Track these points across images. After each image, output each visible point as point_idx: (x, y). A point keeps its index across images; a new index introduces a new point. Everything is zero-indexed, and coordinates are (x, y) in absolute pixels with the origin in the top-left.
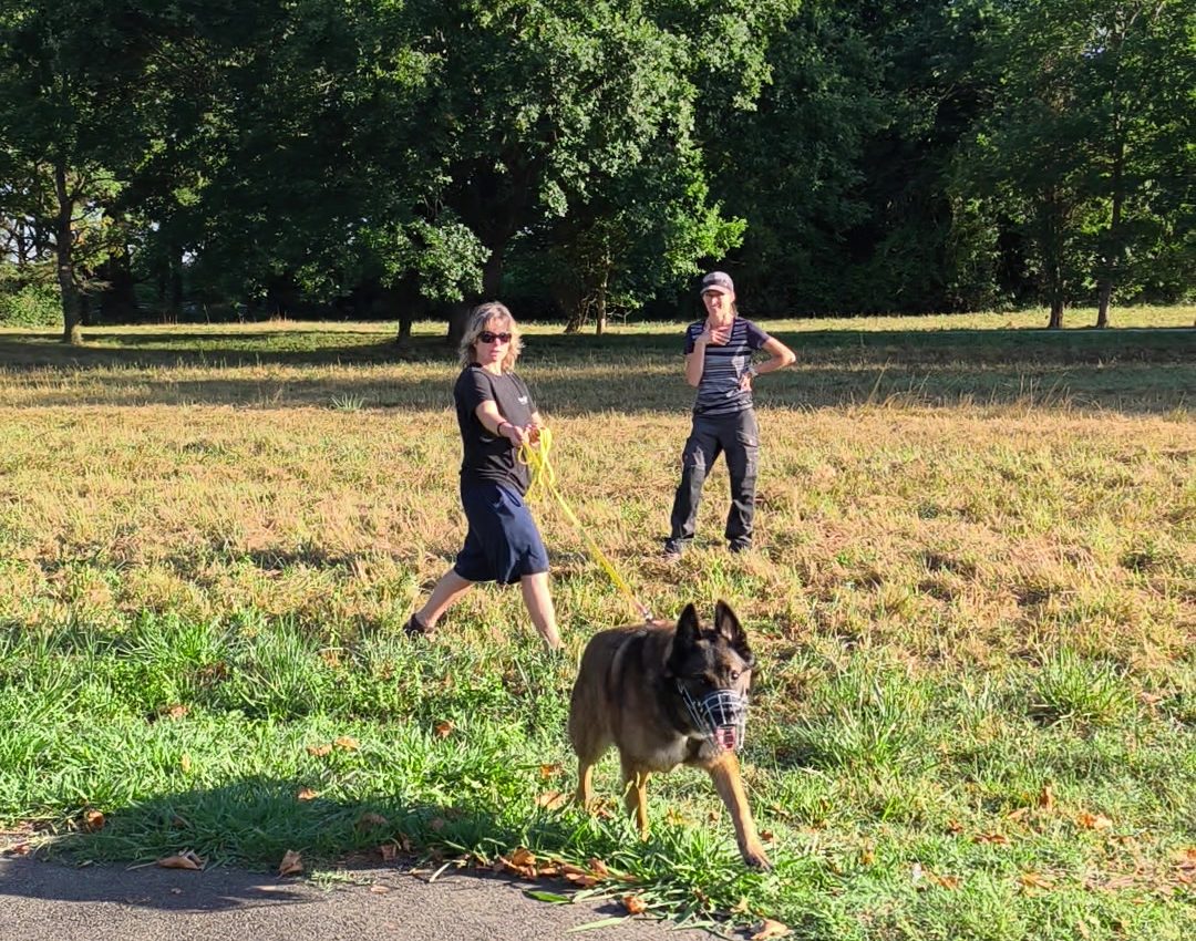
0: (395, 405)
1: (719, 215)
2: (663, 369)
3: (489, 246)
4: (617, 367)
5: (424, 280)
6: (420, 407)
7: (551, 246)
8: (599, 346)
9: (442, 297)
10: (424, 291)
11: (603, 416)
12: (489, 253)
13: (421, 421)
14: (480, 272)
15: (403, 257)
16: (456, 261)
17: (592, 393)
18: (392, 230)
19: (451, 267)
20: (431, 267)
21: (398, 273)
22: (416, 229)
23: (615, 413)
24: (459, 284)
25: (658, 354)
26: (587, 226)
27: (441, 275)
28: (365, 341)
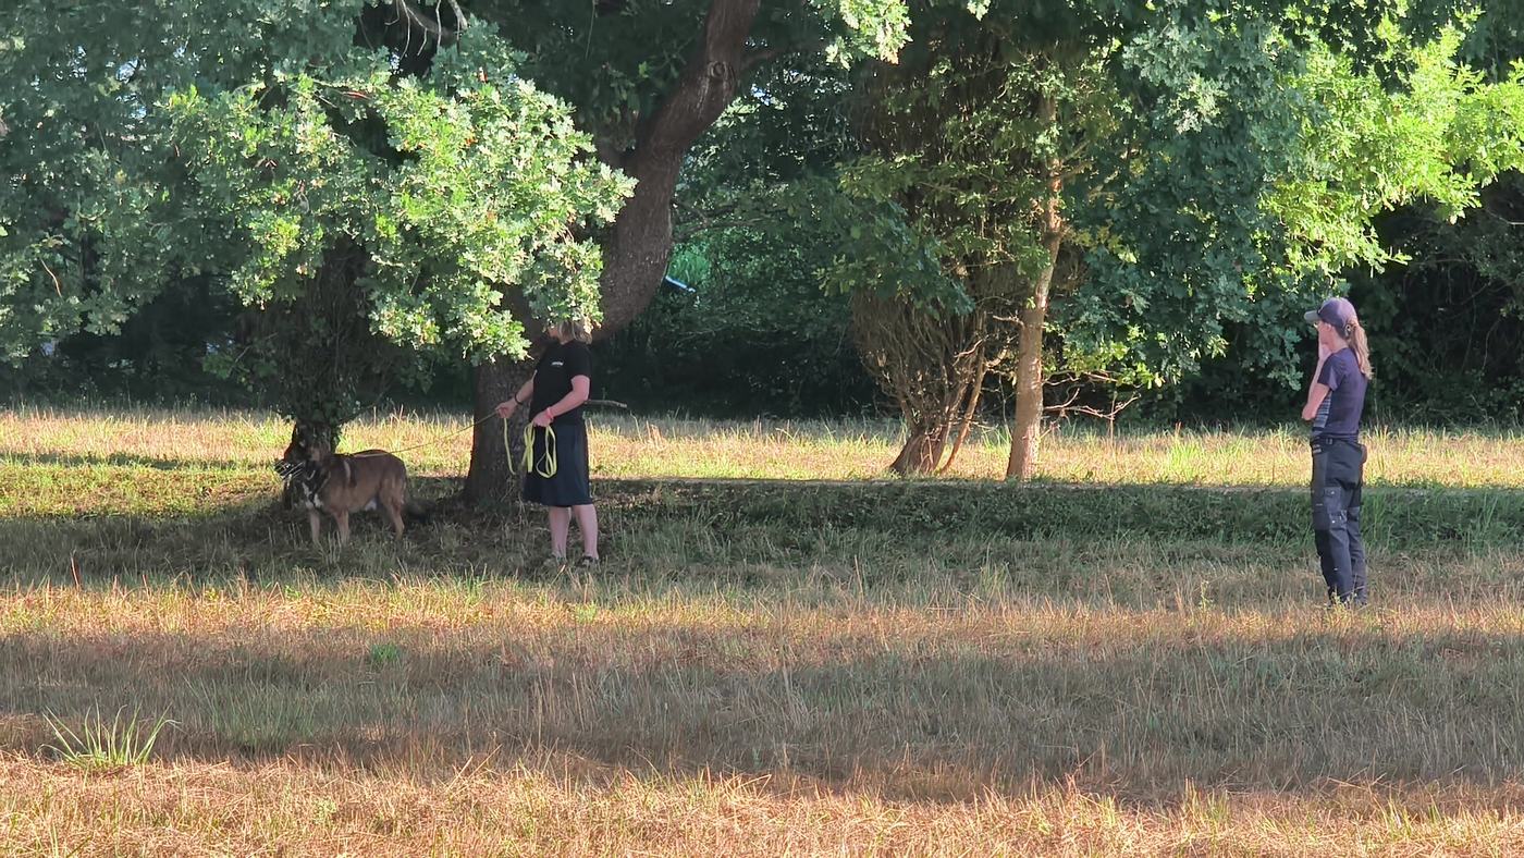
0: (273, 749)
1: (1458, 58)
2: (1253, 621)
3: (625, 161)
4: (1083, 610)
5: (389, 281)
6: (364, 756)
7: (851, 154)
8: (1017, 529)
9: (453, 344)
10: (389, 320)
11: (1035, 808)
12: (626, 186)
13: (366, 812)
14: (590, 254)
15: (315, 198)
16: (508, 213)
17: (991, 712)
18: (276, 97)
19: (486, 238)
20: (412, 236)
21: (295, 257)
22: (362, 100)
23: (1077, 799)
24: (515, 300)
25: (1237, 561)
26: (984, 87)
27: (449, 264)
28: (176, 495)
